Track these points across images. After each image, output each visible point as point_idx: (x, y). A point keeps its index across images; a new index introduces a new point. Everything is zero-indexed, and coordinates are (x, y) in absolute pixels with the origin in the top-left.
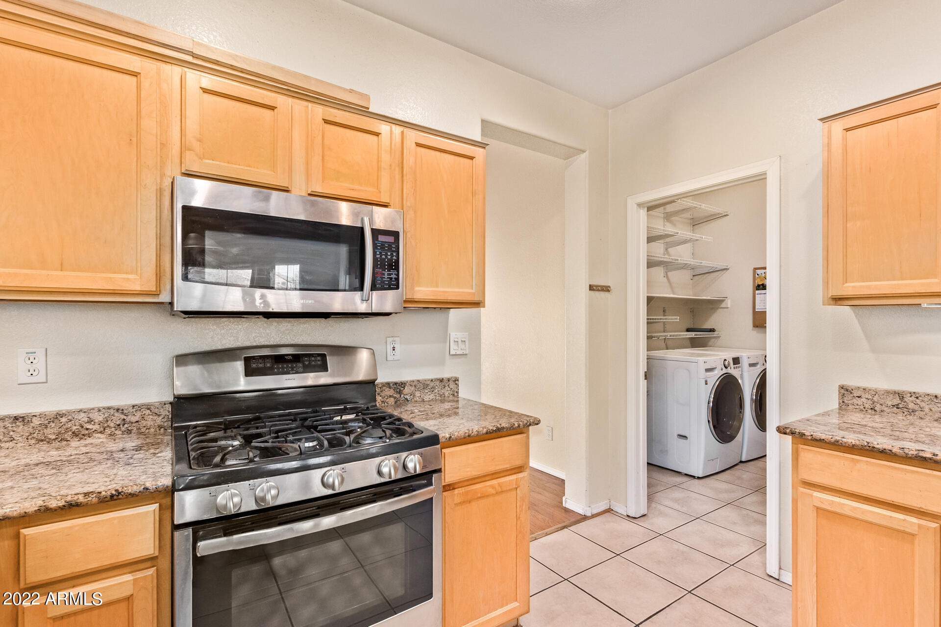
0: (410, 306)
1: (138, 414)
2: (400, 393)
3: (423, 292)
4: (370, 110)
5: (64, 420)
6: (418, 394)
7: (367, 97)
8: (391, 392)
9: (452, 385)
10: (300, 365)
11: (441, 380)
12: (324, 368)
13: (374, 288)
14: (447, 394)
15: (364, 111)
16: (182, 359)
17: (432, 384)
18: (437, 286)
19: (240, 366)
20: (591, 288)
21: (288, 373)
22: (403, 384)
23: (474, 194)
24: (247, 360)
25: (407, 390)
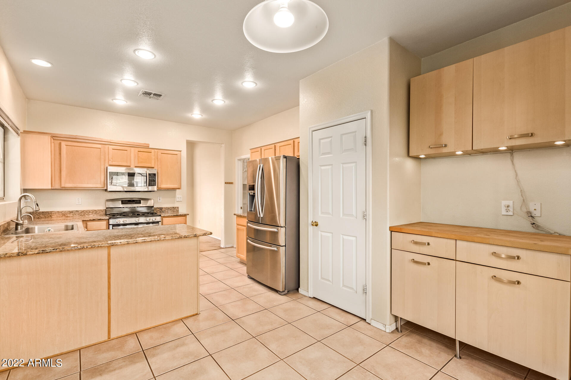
0: (159, 189)
1: (99, 211)
2: (161, 210)
3: (164, 186)
4: (150, 147)
5: (85, 212)
6: (166, 210)
7: (149, 144)
8: (159, 210)
9: (177, 209)
10: (134, 202)
11: (173, 207)
12: (140, 203)
13: (149, 186)
14: (175, 211)
15: (148, 147)
16: (108, 200)
17: (170, 208)
18: (167, 185)
19: (120, 202)
20: (226, 183)
21: (131, 204)
22: (162, 208)
23: (177, 163)
24: (122, 201)
25: (163, 209)
